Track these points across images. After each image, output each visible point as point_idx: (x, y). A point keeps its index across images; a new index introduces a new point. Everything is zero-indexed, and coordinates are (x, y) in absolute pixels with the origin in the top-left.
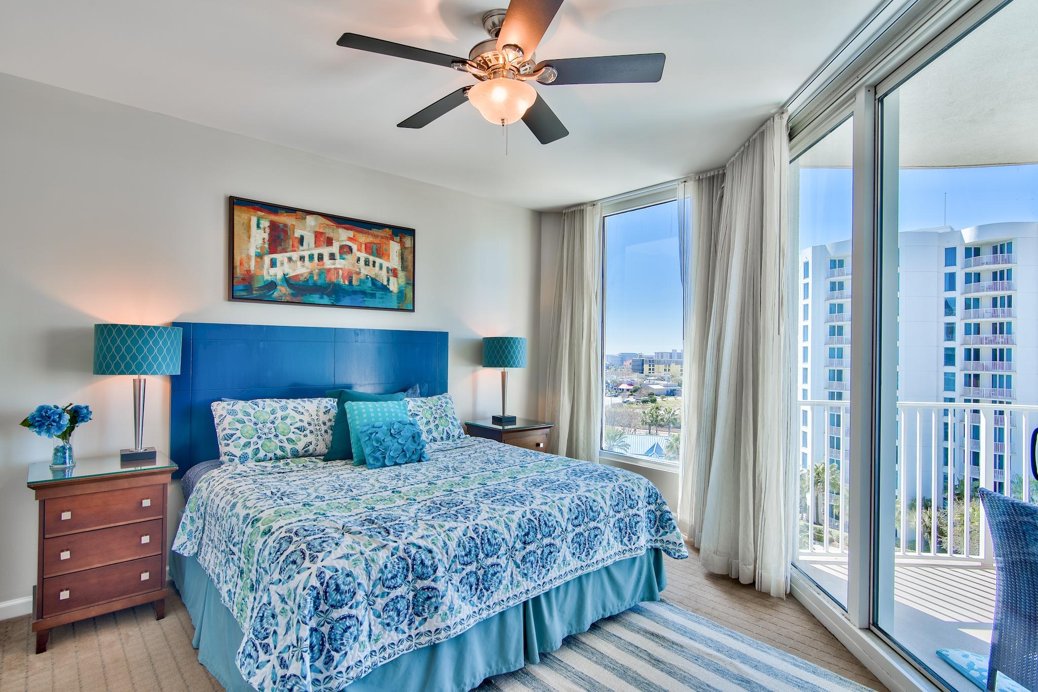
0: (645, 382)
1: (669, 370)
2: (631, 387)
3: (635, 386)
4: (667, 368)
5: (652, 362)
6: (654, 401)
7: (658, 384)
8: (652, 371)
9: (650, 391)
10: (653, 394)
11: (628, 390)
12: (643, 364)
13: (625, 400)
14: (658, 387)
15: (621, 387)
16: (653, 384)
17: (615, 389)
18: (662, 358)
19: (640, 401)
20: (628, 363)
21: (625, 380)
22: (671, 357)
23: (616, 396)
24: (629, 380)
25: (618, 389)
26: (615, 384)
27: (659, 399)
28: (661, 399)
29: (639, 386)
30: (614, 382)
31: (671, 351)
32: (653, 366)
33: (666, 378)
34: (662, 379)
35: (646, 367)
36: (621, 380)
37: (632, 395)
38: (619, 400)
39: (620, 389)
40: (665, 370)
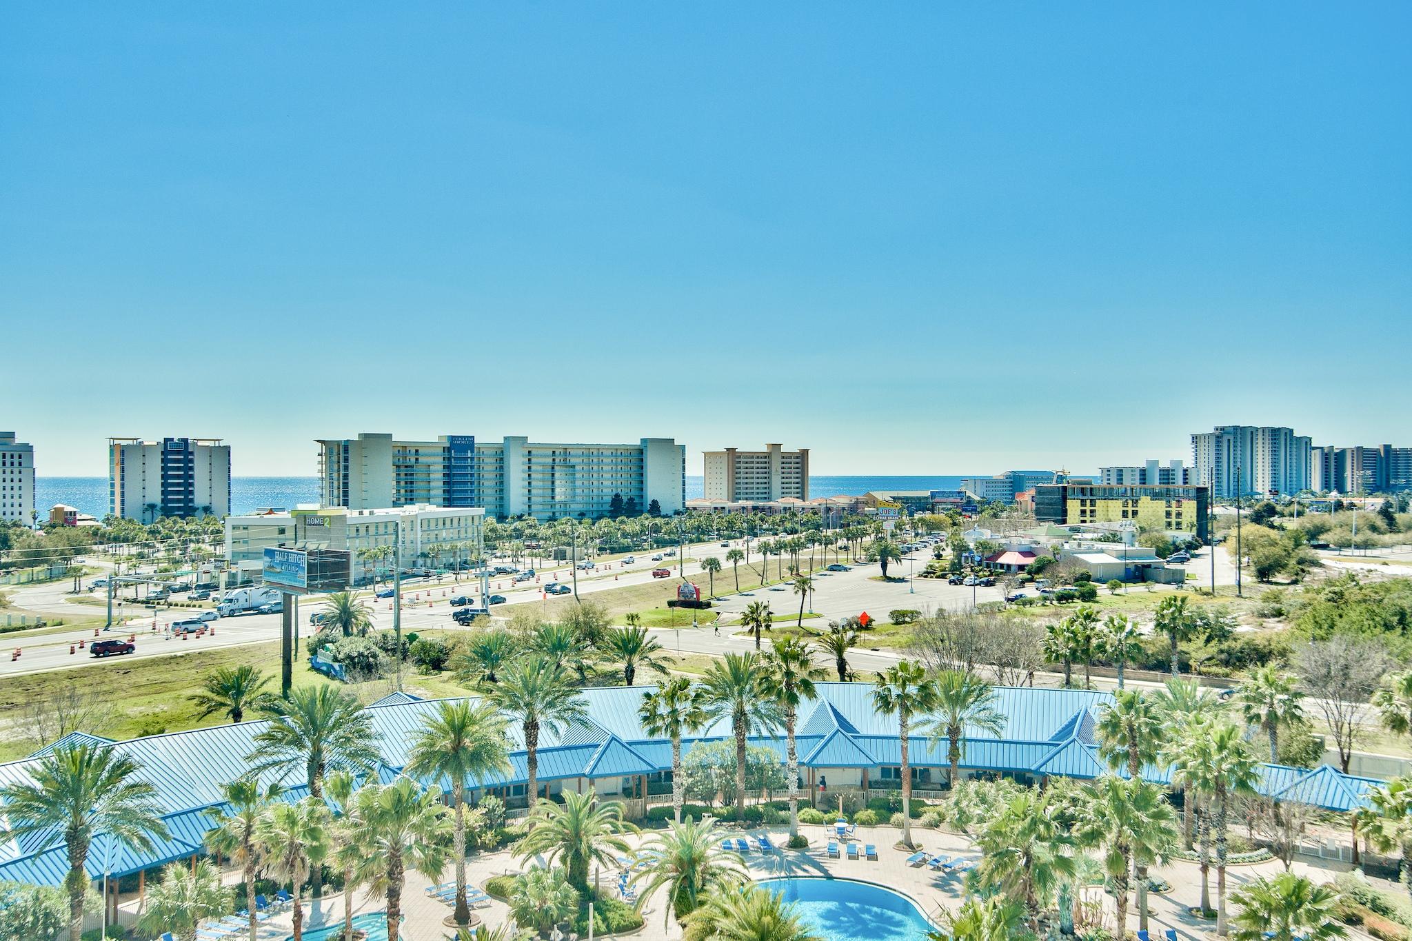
0: (1066, 546)
1: (1135, 513)
2: (1030, 561)
3: (1041, 556)
4: (1130, 509)
5: (1087, 492)
6: (1090, 596)
7: (1102, 551)
8: (1088, 518)
9: (1080, 570)
10: (1088, 578)
11: (1021, 568)
12: (1064, 499)
13: (1014, 593)
14: (1102, 558)
15: (1002, 560)
16: (1090, 551)
17: (988, 566)
18: (1120, 481)
19: (1052, 596)
20: (1027, 497)
21: (1015, 541)
22: (1143, 480)
23: (989, 584)
24: (1025, 541)
25: (995, 566)
26: (987, 554)
27: (1103, 591)
28: (1108, 592)
29: (1050, 557)
30: (984, 546)
31: (1143, 465)
32: (1093, 503)
33: (1126, 537)
34: (1114, 538)
35: (1073, 506)
36: (1003, 541)
37: (1031, 580)
38: (995, 594)
39: (1002, 566)
40: (1125, 514)
